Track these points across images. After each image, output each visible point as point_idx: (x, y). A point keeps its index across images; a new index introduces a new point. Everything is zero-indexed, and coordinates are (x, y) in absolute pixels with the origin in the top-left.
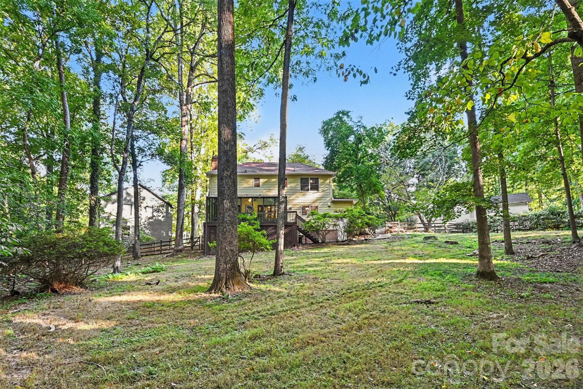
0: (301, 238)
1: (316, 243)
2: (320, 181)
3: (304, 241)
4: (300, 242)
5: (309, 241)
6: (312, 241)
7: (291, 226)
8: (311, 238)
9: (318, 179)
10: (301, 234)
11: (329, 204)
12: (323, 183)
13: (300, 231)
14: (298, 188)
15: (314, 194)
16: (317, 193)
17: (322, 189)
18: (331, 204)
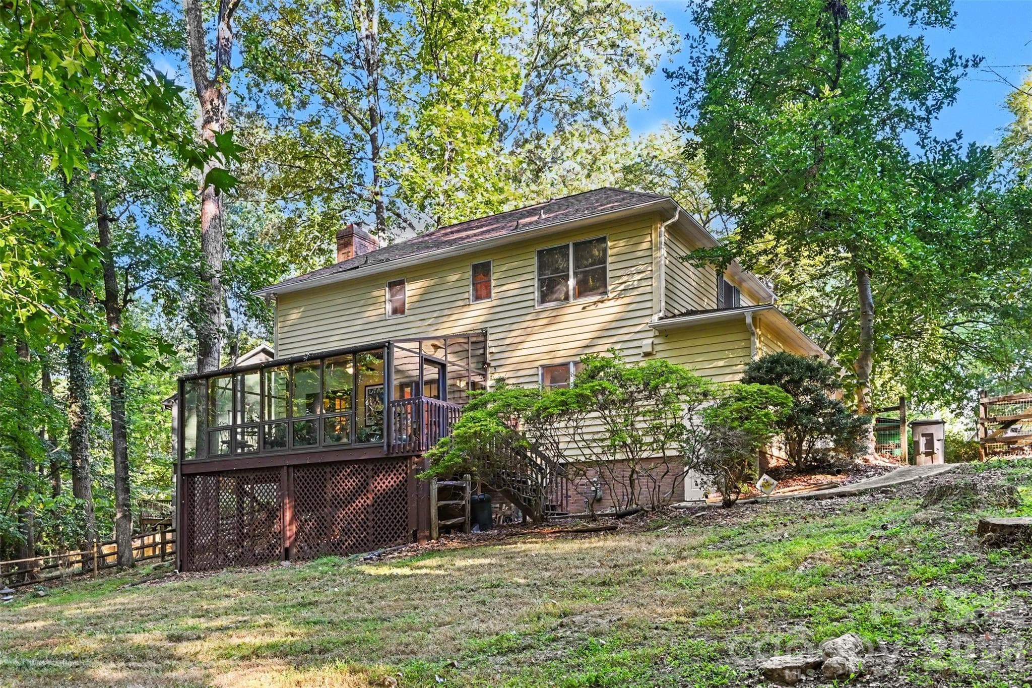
2: (613, 249)
7: (405, 458)
9: (604, 240)
11: (649, 344)
14: (531, 296)
15: (588, 309)
16: (600, 305)
17: (622, 283)
18: (656, 341)
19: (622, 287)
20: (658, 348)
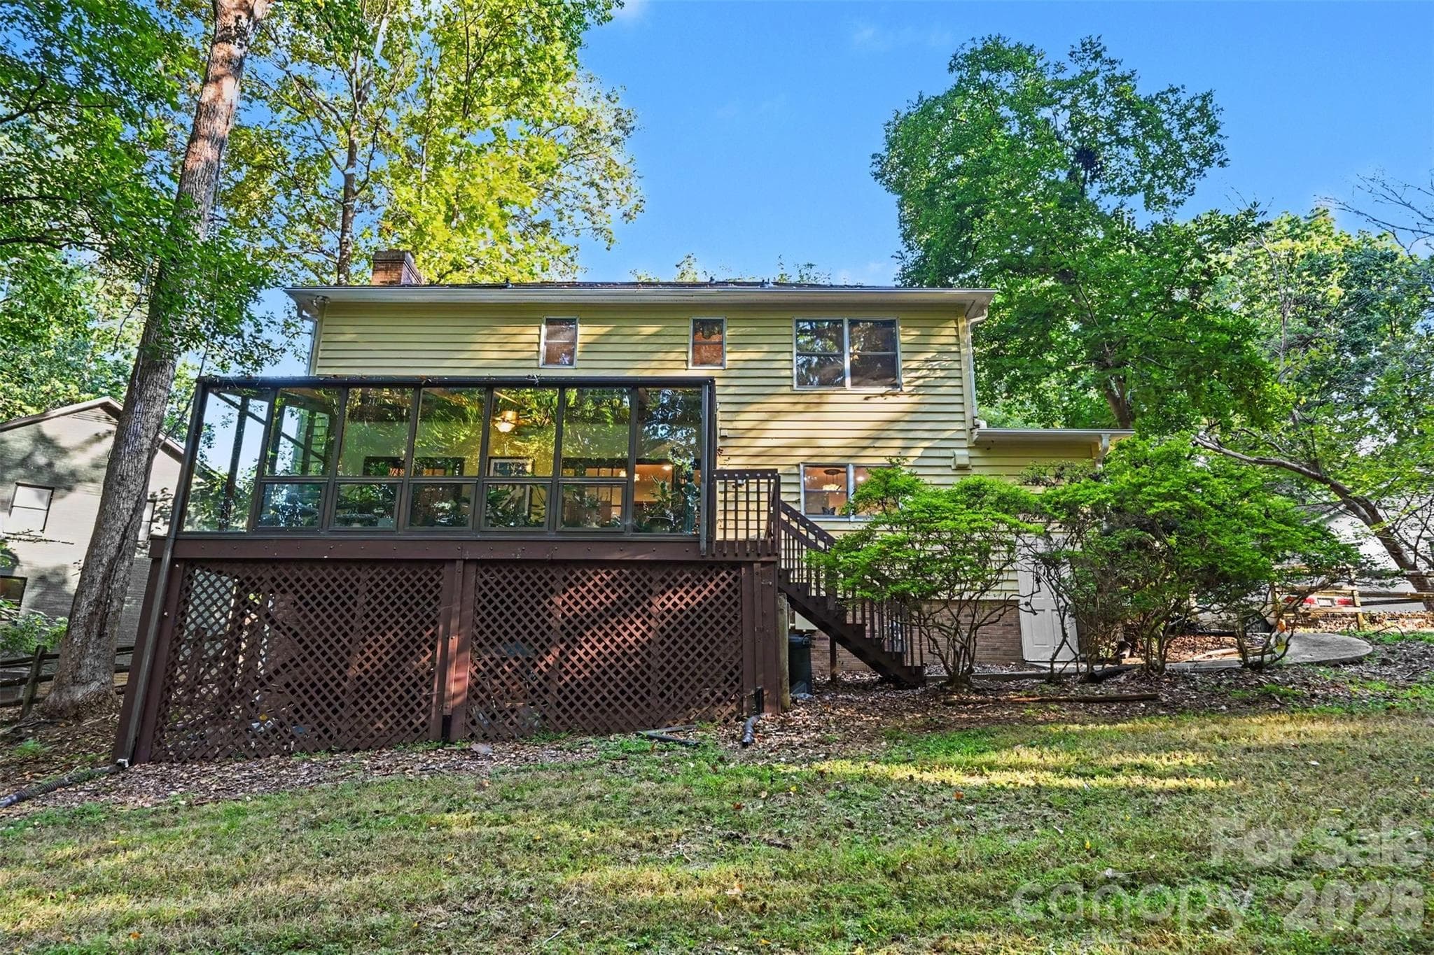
0: (800, 648)
1: (899, 684)
2: (906, 336)
3: (819, 663)
4: (800, 674)
5: (853, 668)
6: (876, 666)
7: (736, 565)
8: (867, 649)
9: (892, 323)
10: (802, 623)
11: (963, 456)
12: (918, 347)
13: (801, 603)
14: (787, 373)
15: (871, 401)
16: (891, 399)
17: (919, 378)
18: (973, 454)
19: (920, 382)
20: (975, 462)
